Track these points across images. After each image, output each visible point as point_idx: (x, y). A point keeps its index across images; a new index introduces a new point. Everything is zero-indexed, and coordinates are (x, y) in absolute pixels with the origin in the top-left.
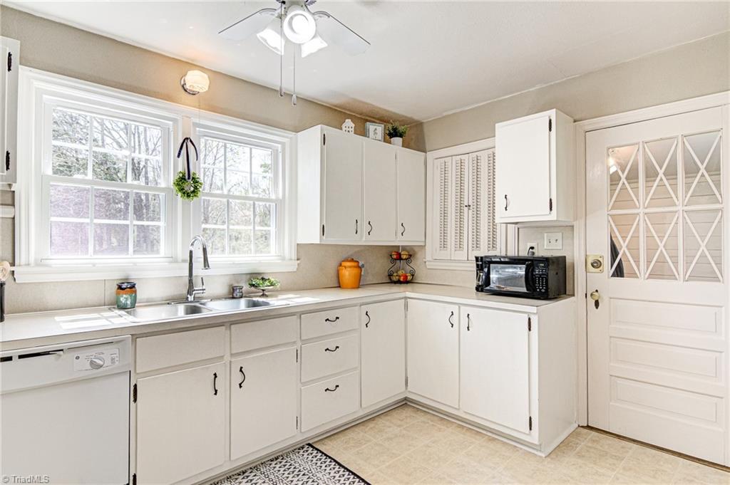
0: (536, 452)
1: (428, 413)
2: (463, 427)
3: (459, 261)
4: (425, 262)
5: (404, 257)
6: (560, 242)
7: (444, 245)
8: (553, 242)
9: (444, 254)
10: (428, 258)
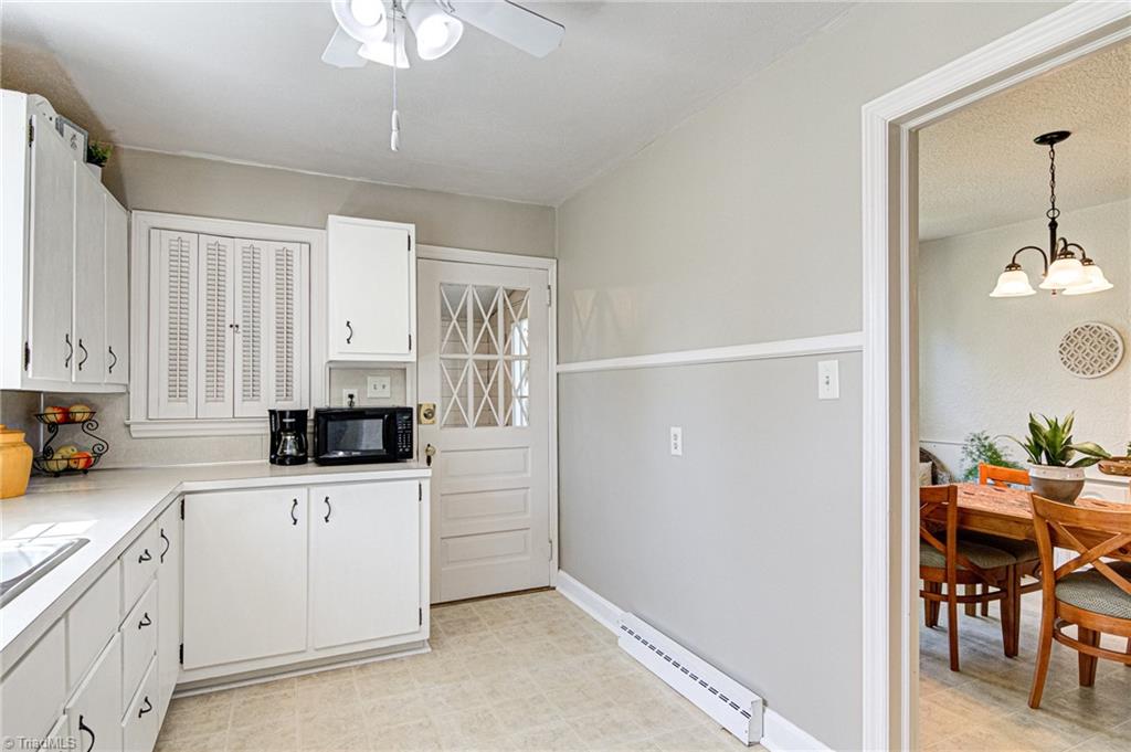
0: (419, 652)
1: (233, 689)
2: (309, 676)
3: (221, 420)
4: (128, 426)
5: (79, 417)
6: (388, 387)
7: (178, 391)
8: (380, 388)
9: (180, 409)
10: (137, 415)
